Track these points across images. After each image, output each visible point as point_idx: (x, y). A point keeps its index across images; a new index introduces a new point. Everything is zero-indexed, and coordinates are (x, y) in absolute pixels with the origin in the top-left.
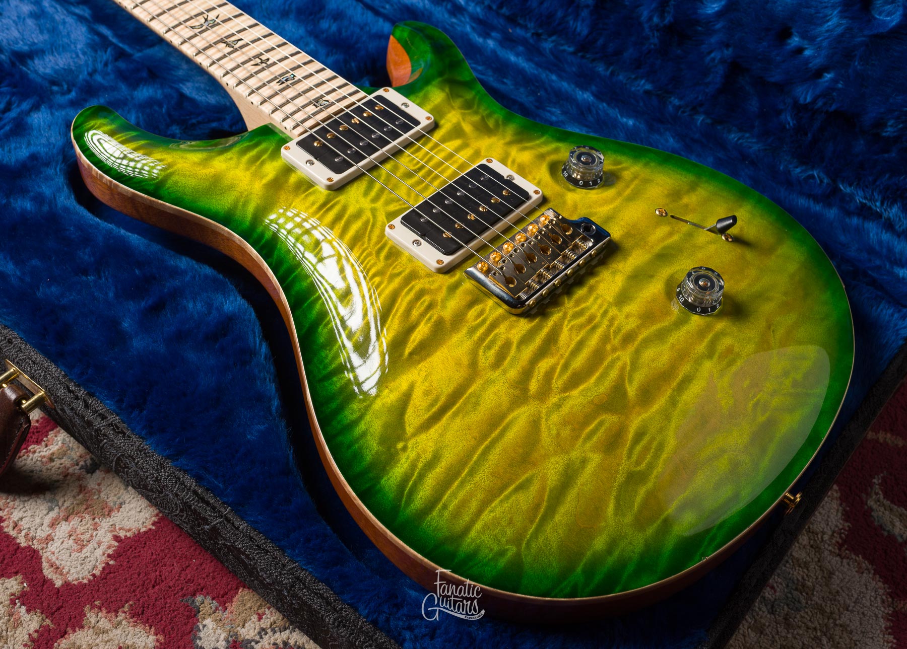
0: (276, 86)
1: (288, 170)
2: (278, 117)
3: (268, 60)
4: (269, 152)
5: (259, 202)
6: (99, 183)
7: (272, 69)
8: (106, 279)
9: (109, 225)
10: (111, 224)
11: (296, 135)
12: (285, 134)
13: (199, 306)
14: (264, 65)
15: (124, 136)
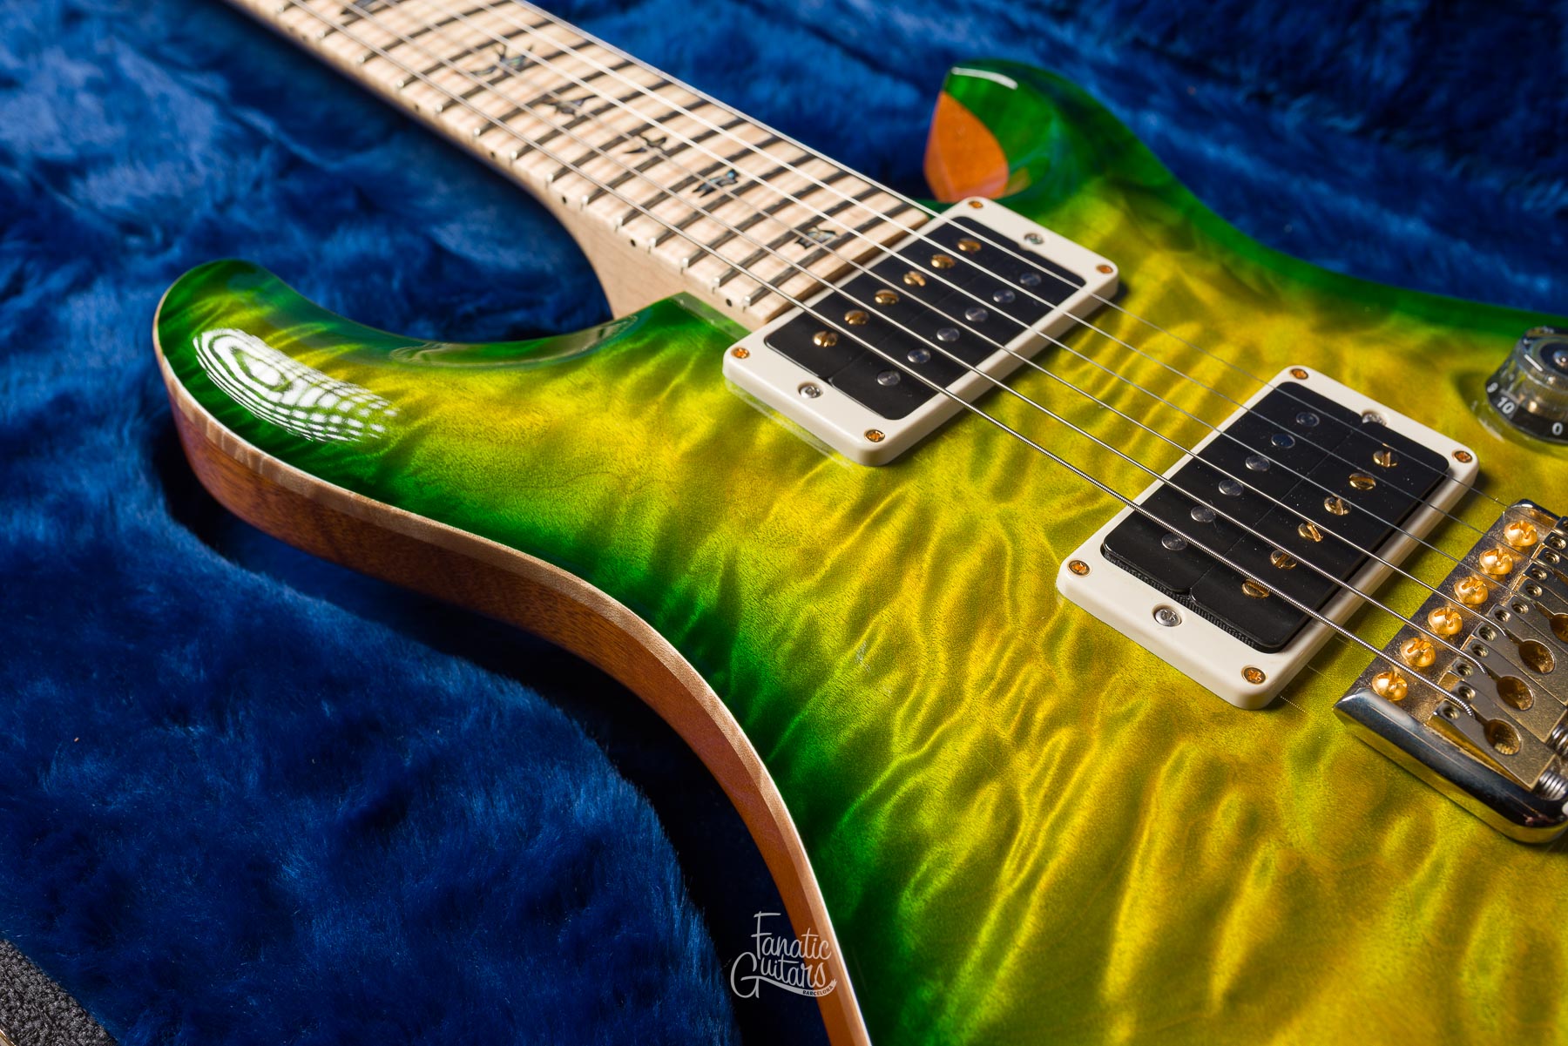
0: (692, 199)
1: (747, 413)
2: (706, 275)
3: (664, 140)
4: (690, 366)
5: (674, 503)
6: (225, 461)
7: (681, 158)
8: (240, 733)
9: (253, 575)
10: (257, 571)
11: (760, 320)
12: (726, 318)
13: (502, 807)
14: (655, 152)
15: (294, 334)
